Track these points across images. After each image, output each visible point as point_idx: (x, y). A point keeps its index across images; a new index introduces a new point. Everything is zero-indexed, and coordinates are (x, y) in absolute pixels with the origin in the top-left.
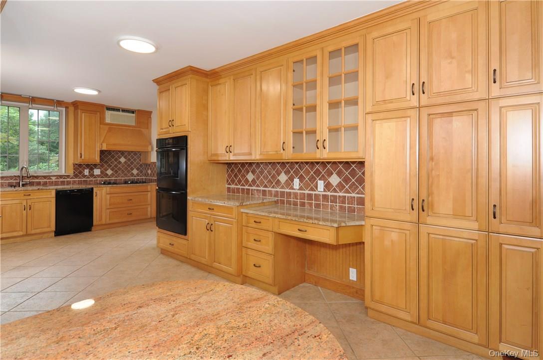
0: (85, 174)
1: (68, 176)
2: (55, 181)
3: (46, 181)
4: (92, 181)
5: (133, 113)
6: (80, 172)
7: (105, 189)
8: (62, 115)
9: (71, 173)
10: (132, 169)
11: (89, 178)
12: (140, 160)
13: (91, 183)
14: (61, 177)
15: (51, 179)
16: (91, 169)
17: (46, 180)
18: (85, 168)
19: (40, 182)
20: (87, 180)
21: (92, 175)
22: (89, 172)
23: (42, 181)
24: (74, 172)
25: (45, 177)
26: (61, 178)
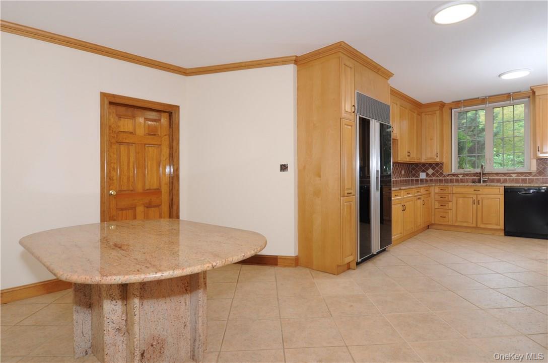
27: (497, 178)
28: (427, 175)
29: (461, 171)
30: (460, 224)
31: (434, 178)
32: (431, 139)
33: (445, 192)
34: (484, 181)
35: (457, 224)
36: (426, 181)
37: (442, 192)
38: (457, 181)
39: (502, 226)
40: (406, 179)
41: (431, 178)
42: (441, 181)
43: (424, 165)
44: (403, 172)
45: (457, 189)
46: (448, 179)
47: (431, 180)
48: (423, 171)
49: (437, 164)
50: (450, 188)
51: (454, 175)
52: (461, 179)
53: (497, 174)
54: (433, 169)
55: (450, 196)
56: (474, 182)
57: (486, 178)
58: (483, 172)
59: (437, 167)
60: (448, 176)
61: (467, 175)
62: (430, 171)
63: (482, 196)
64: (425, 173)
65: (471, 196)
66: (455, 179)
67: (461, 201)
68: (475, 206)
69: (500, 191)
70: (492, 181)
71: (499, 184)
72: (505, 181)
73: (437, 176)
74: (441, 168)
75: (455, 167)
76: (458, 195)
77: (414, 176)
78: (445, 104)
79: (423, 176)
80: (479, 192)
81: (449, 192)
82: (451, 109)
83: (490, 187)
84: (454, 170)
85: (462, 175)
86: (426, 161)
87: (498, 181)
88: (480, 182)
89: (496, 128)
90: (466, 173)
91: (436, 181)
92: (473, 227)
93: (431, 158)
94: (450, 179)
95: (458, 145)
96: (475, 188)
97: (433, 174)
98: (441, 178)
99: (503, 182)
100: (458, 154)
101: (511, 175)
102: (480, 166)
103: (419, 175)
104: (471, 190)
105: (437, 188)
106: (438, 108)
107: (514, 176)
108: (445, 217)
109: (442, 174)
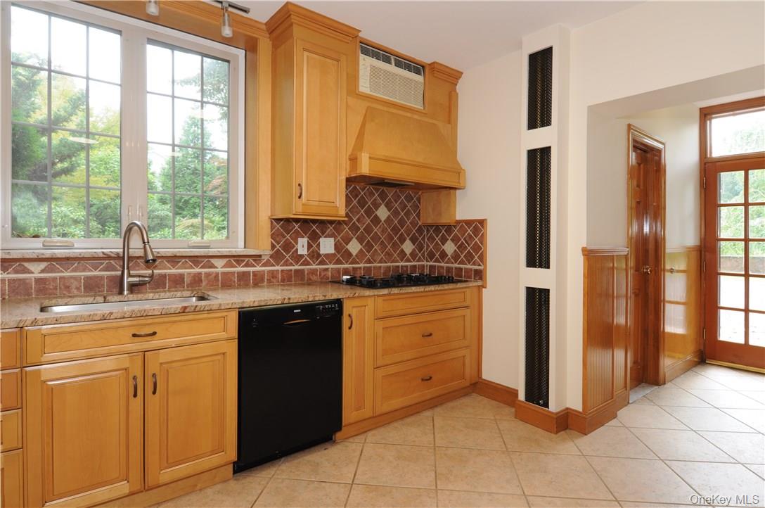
0: (300, 252)
1: (257, 258)
2: (224, 273)
3: (200, 273)
4: (313, 272)
5: (419, 73)
6: (288, 247)
7: (370, 302)
8: (236, 69)
9: (264, 247)
10: (402, 240)
11: (308, 264)
12: (418, 215)
13: (314, 278)
14: (238, 259)
15: (213, 266)
16: (314, 238)
17: (197, 270)
18: (297, 235)
19: (181, 276)
20: (303, 271)
21: (315, 255)
22: (310, 246)
23: (189, 271)
24: (273, 247)
25: (195, 260)
26: (239, 262)
27: (173, 271)
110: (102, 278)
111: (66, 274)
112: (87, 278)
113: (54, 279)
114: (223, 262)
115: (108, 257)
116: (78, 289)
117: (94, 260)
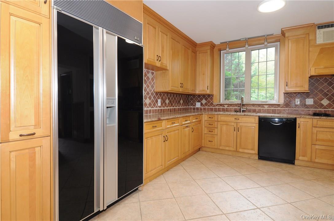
27: (253, 108)
28: (202, 104)
29: (227, 102)
30: (224, 148)
31: (206, 107)
32: (203, 74)
33: (212, 120)
34: (243, 111)
35: (221, 148)
36: (201, 109)
37: (210, 119)
38: (224, 110)
39: (256, 151)
40: (185, 107)
41: (204, 107)
42: (212, 110)
43: (199, 96)
44: (182, 102)
45: (222, 117)
46: (217, 108)
47: (204, 109)
48: (199, 101)
49: (209, 96)
50: (216, 116)
51: (221, 105)
52: (226, 108)
53: (253, 105)
54: (206, 99)
55: (216, 123)
56: (236, 111)
57: (244, 109)
58: (242, 103)
59: (208, 97)
60: (217, 106)
61: (231, 105)
62: (204, 101)
63: (241, 124)
64: (200, 103)
65: (233, 124)
66: (222, 108)
67: (224, 128)
68: (235, 132)
69: (255, 121)
70: (249, 111)
71: (254, 114)
72: (259, 111)
73: (209, 106)
74: (212, 99)
75: (223, 98)
76: (222, 123)
77: (192, 104)
78: (216, 45)
79: (198, 105)
80: (239, 121)
81: (215, 120)
82: (220, 50)
83: (248, 117)
84: (222, 102)
85: (227, 105)
86: (200, 92)
87: (254, 111)
88: (240, 112)
89: (254, 72)
90: (230, 103)
91: (208, 109)
92: (234, 151)
93: (203, 91)
94: (218, 108)
95: (225, 80)
96: (236, 117)
97: (206, 104)
98: (211, 107)
99: (258, 112)
100: (225, 88)
101: (264, 106)
102: (241, 98)
103: (195, 104)
104: (233, 119)
105: (206, 116)
106: (209, 47)
107: (266, 107)
108: (212, 141)
109: (212, 104)
110: (237, 109)
111: (231, 108)
112: (235, 109)
113: (229, 108)
114: (267, 106)
115: (238, 104)
116: (233, 111)
117: (236, 105)
